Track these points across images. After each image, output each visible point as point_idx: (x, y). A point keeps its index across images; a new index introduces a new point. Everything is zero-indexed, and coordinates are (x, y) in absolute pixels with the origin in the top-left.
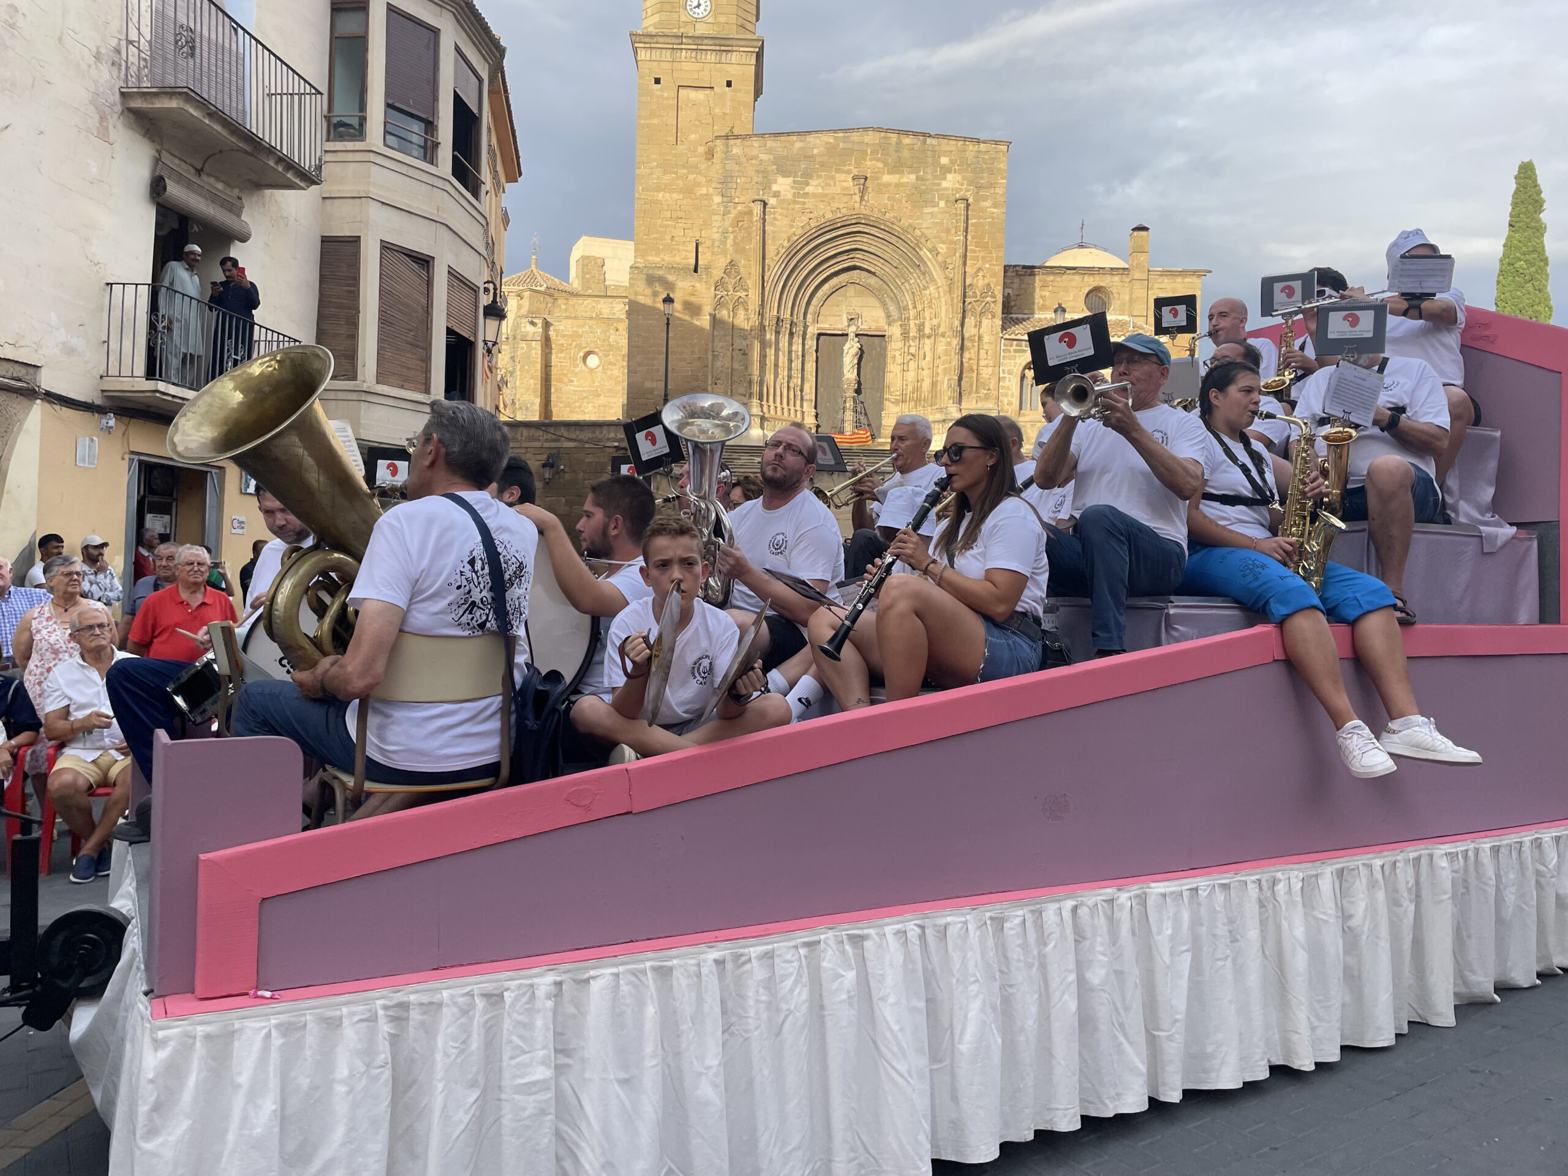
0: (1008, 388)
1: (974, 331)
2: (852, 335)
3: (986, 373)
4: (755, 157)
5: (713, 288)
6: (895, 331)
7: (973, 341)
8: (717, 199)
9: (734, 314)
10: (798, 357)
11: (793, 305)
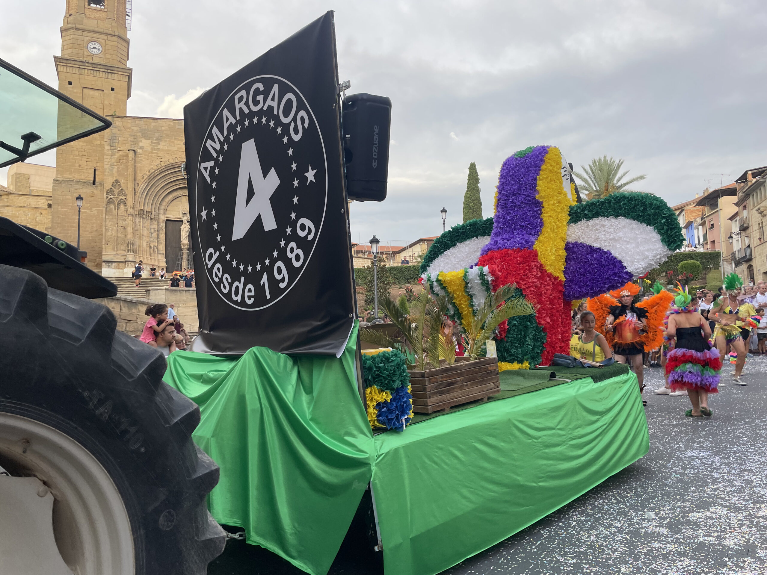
2: (185, 222)
4: (130, 128)
5: (105, 194)
8: (107, 147)
9: (118, 208)
10: (155, 231)
11: (152, 204)
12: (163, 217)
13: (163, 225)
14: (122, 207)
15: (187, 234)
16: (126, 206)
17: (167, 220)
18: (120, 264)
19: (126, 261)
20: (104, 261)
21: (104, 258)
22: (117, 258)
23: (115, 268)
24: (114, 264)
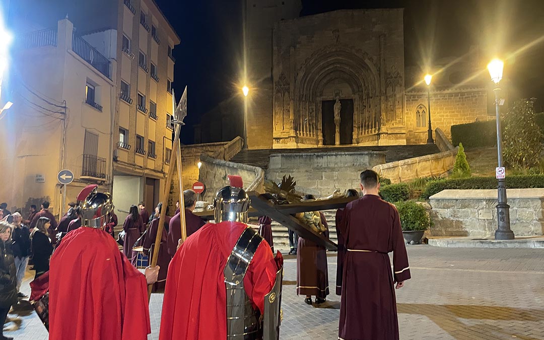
0: (410, 117)
1: (392, 93)
2: (337, 101)
3: (399, 111)
5: (274, 85)
7: (391, 97)
9: (284, 95)
10: (313, 111)
11: (310, 90)
12: (319, 99)
13: (320, 105)
14: (286, 94)
15: (339, 111)
16: (289, 93)
17: (323, 101)
18: (286, 140)
19: (289, 137)
20: (274, 138)
21: (274, 136)
22: (283, 135)
23: (282, 142)
24: (281, 140)
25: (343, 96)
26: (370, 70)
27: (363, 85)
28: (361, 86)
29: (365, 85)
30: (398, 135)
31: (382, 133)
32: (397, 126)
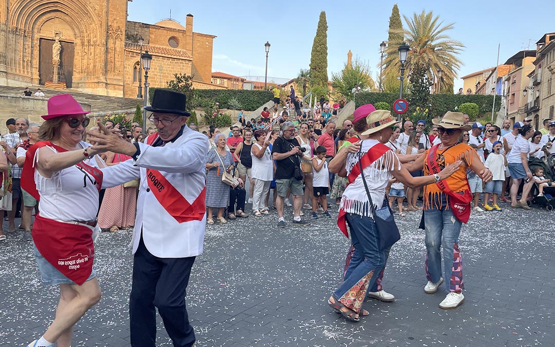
0: (128, 71)
1: (112, 45)
2: (57, 41)
3: (118, 64)
6: (78, 41)
7: (112, 50)
10: (29, 47)
11: (26, 23)
12: (37, 36)
13: (37, 43)
15: (59, 53)
17: (40, 38)
25: (63, 38)
26: (92, 18)
27: (85, 32)
28: (83, 32)
29: (87, 32)
30: (117, 86)
31: (101, 82)
32: (115, 77)
